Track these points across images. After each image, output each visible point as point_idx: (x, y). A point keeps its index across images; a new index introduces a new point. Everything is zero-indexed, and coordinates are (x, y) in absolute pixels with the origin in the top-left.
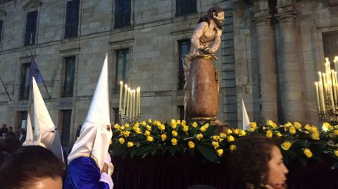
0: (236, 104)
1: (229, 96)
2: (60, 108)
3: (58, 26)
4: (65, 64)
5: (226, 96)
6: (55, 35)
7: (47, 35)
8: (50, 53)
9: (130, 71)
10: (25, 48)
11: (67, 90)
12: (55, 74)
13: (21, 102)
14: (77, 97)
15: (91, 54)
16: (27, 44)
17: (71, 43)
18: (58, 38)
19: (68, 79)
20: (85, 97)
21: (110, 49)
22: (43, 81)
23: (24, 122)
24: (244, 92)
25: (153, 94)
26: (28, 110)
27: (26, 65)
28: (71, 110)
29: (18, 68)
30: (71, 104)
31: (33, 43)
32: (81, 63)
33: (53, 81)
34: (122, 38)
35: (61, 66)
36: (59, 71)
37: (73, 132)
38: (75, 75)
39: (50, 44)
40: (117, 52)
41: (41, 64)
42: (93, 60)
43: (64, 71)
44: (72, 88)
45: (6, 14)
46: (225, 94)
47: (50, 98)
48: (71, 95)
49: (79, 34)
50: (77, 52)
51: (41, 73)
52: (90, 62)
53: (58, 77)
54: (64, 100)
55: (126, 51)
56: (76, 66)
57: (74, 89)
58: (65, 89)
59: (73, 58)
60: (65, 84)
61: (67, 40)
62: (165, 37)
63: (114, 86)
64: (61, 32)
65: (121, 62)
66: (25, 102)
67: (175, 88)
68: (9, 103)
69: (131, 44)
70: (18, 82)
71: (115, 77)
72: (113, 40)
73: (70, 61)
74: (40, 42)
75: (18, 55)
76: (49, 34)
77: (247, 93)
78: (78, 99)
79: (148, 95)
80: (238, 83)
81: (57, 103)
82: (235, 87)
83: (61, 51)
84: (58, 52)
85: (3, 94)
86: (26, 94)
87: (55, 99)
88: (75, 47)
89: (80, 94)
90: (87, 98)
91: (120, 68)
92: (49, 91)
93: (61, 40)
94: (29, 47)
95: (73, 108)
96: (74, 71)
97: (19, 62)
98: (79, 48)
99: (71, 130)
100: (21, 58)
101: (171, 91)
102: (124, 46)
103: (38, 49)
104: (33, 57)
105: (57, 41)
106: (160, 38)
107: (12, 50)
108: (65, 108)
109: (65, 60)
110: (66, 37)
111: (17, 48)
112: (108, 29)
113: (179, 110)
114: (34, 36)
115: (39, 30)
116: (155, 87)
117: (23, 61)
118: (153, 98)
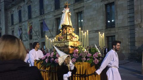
0: (134, 33)
1: (131, 30)
3: (52, 5)
4: (56, 22)
5: (130, 30)
6: (51, 9)
7: (48, 9)
8: (50, 17)
10: (41, 16)
12: (53, 26)
13: (42, 38)
16: (41, 14)
17: (58, 12)
18: (52, 10)
21: (74, 12)
22: (49, 29)
23: (44, 46)
24: (139, 27)
25: (94, 32)
26: (45, 41)
27: (42, 23)
29: (39, 25)
31: (43, 13)
33: (53, 29)
34: (79, 7)
35: (55, 22)
36: (55, 25)
39: (50, 13)
40: (77, 13)
41: (47, 22)
45: (31, 2)
46: (129, 29)
47: (52, 36)
49: (60, 7)
50: (60, 16)
51: (48, 26)
53: (55, 27)
58: (58, 32)
59: (59, 18)
60: (58, 30)
61: (56, 11)
62: (99, 3)
63: (77, 29)
64: (53, 7)
65: (79, 18)
66: (44, 38)
67: (104, 28)
68: (38, 39)
69: (83, 9)
70: (40, 31)
71: (77, 25)
72: (75, 8)
73: (58, 20)
74: (46, 13)
75: (39, 19)
77: (140, 27)
79: (92, 32)
80: (136, 23)
82: (134, 25)
83: (54, 16)
85: (35, 36)
86: (43, 35)
88: (60, 13)
92: (52, 34)
93: (54, 11)
97: (39, 22)
100: (39, 20)
101: (102, 30)
102: (80, 10)
103: (45, 16)
105: (52, 11)
106: (96, 4)
107: (36, 17)
109: (56, 20)
110: (55, 9)
111: (38, 16)
112: (72, 3)
113: (107, 38)
114: (43, 10)
115: (45, 8)
116: (95, 28)
117: (41, 22)
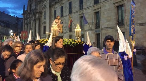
2: (96, 33)
6: (90, 4)
7: (87, 4)
8: (89, 11)
9: (125, 15)
11: (97, 25)
12: (93, 20)
14: (101, 28)
15: (106, 9)
16: (80, 9)
17: (97, 6)
18: (92, 5)
19: (97, 21)
20: (105, 28)
21: (114, 6)
25: (138, 25)
26: (84, 34)
28: (100, 34)
30: (99, 31)
31: (83, 8)
32: (102, 14)
33: (93, 22)
35: (94, 16)
37: (102, 42)
38: (100, 19)
39: (89, 8)
40: (118, 7)
41: (86, 16)
42: (107, 12)
43: (95, 18)
44: (99, 25)
47: (91, 29)
48: (99, 27)
49: (100, 2)
50: (100, 10)
52: (105, 13)
54: (97, 30)
55: (122, 6)
56: (100, 15)
57: (100, 25)
59: (98, 12)
60: (96, 23)
61: (95, 5)
65: (120, 11)
66: (82, 31)
69: (124, 2)
71: (117, 19)
72: (115, 2)
73: (97, 14)
74: (85, 8)
75: (78, 14)
76: (88, 4)
78: (102, 29)
81: (94, 31)
84: (92, 11)
86: (82, 28)
87: (93, 29)
88: (99, 7)
89: (103, 27)
90: (106, 29)
91: (120, 14)
92: (91, 27)
93: (93, 6)
94: (82, 10)
95: (100, 33)
96: (99, 17)
97: (79, 17)
98: (100, 8)
99: (101, 42)
100: (79, 15)
103: (85, 11)
104: (83, 13)
107: (76, 12)
108: (97, 33)
109: (95, 14)
110: (94, 4)
111: (78, 11)
114: (83, 6)
115: (84, 3)
117: (80, 16)
118: (139, 27)
